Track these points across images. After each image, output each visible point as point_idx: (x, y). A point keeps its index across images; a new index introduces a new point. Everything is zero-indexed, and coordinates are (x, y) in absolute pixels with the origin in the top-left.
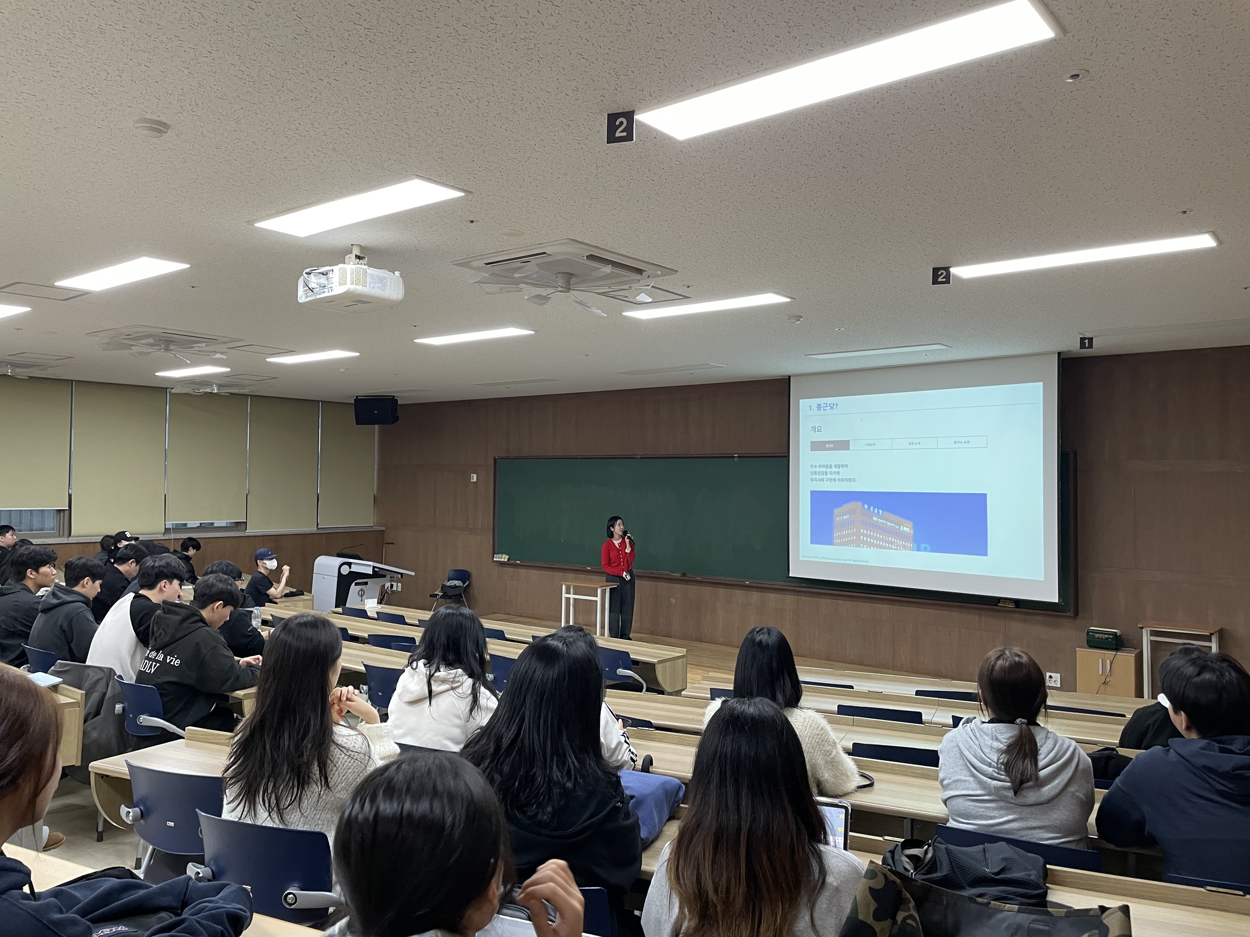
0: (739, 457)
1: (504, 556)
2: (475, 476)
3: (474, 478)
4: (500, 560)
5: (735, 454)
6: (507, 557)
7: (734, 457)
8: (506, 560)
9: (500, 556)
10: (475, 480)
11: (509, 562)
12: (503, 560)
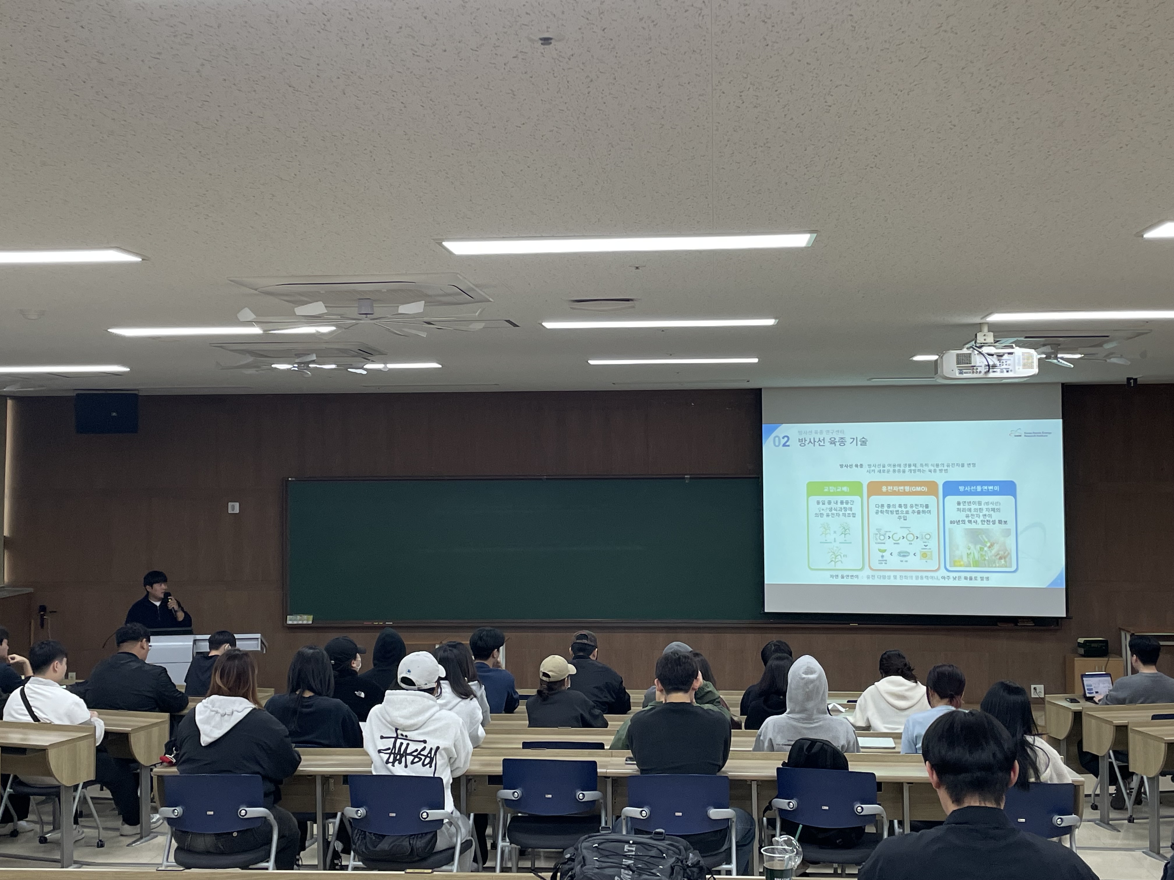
0: (690, 478)
1: (305, 617)
2: (237, 505)
3: (234, 508)
4: (300, 622)
5: (687, 475)
6: (311, 617)
7: (684, 478)
8: (310, 622)
9: (299, 617)
10: (237, 510)
11: (313, 625)
12: (305, 622)
